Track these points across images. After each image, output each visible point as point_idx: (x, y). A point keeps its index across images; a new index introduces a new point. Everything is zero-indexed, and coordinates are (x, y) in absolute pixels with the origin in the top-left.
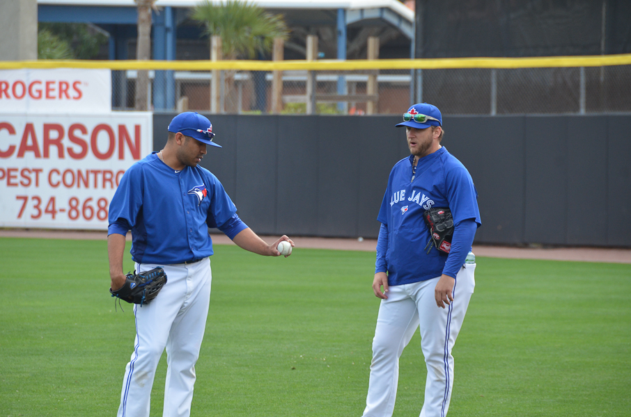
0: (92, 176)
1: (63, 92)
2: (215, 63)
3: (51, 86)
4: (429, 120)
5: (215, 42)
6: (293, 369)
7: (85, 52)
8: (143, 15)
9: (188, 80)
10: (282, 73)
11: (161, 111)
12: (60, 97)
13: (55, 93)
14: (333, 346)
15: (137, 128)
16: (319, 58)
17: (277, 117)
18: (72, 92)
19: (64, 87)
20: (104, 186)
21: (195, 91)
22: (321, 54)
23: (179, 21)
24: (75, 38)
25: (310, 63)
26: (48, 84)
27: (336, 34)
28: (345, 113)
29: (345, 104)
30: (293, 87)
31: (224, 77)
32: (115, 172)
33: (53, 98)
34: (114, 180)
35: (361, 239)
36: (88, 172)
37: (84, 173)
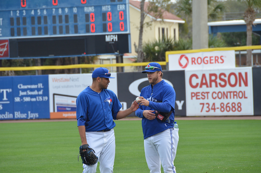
0: (229, 94)
1: (217, 61)
3: (212, 58)
8: (249, 28)
12: (215, 63)
13: (213, 61)
15: (246, 74)
18: (220, 61)
19: (217, 58)
20: (234, 98)
26: (210, 57)
32: (238, 92)
33: (213, 63)
34: (238, 95)
36: (227, 92)
37: (226, 93)
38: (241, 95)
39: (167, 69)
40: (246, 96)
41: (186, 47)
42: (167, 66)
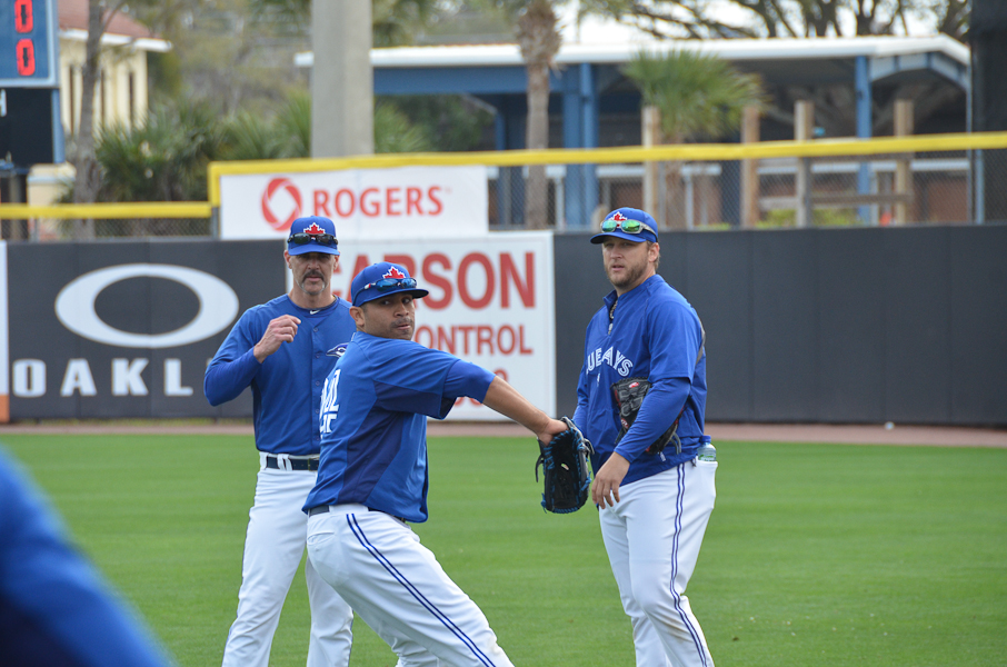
0: (460, 336)
1: (413, 204)
2: (649, 151)
3: (395, 195)
4: (644, 230)
5: (649, 116)
6: (736, 639)
7: (451, 138)
8: (536, 79)
9: (622, 178)
10: (758, 162)
12: (409, 211)
13: (400, 206)
14: (808, 601)
15: (529, 258)
16: (815, 137)
17: (751, 234)
18: (426, 204)
19: (414, 196)
20: (479, 351)
21: (622, 192)
22: (819, 131)
23: (603, 84)
24: (443, 118)
25: (801, 145)
26: (389, 191)
27: (856, 95)
28: (875, 222)
29: (874, 209)
30: (774, 184)
31: (664, 173)
32: (496, 328)
33: (398, 214)
34: (494, 341)
35: (890, 426)
36: (453, 330)
37: (448, 332)
38: (506, 340)
39: (215, 232)
40: (527, 345)
41: (268, 148)
42: (215, 221)
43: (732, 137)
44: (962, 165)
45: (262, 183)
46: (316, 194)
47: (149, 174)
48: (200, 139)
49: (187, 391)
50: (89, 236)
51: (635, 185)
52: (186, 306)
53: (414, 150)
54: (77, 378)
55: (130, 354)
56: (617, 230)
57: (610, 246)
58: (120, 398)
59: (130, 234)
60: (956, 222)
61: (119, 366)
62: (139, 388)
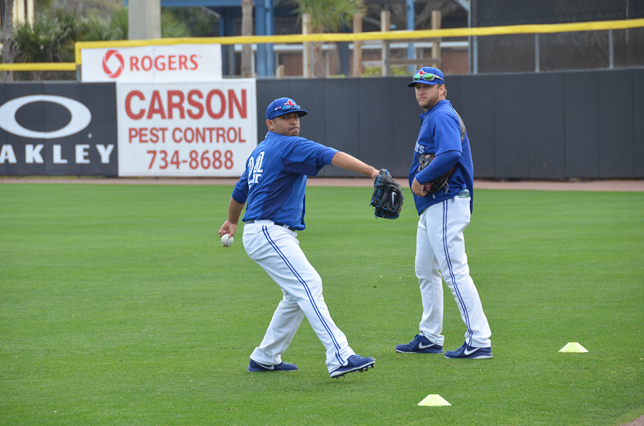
0: (207, 133)
1: (182, 64)
2: (306, 37)
3: (173, 59)
4: (436, 78)
5: (306, 19)
6: (375, 287)
7: (200, 30)
10: (361, 43)
11: (263, 77)
12: (180, 68)
13: (176, 65)
14: (408, 267)
15: (244, 92)
16: (391, 30)
17: (358, 80)
18: (189, 64)
19: (183, 60)
20: (218, 141)
21: (290, 59)
22: (393, 26)
24: (192, 19)
25: (384, 34)
26: (170, 57)
27: (406, 9)
29: (414, 67)
30: (370, 54)
31: (314, 48)
32: (226, 129)
33: (175, 69)
34: (226, 135)
36: (204, 130)
37: (201, 131)
38: (232, 135)
39: (78, 78)
40: (243, 138)
41: (105, 34)
42: (78, 72)
43: (348, 30)
44: (465, 44)
45: (103, 53)
46: (131, 58)
47: (42, 47)
48: (69, 29)
49: (65, 161)
50: (11, 80)
51: (299, 54)
52: (64, 117)
53: (181, 36)
54: (6, 154)
55: (35, 142)
56: (421, 79)
57: (419, 88)
58: (29, 164)
59: (33, 79)
60: (462, 74)
61: (29, 148)
62: (39, 160)
